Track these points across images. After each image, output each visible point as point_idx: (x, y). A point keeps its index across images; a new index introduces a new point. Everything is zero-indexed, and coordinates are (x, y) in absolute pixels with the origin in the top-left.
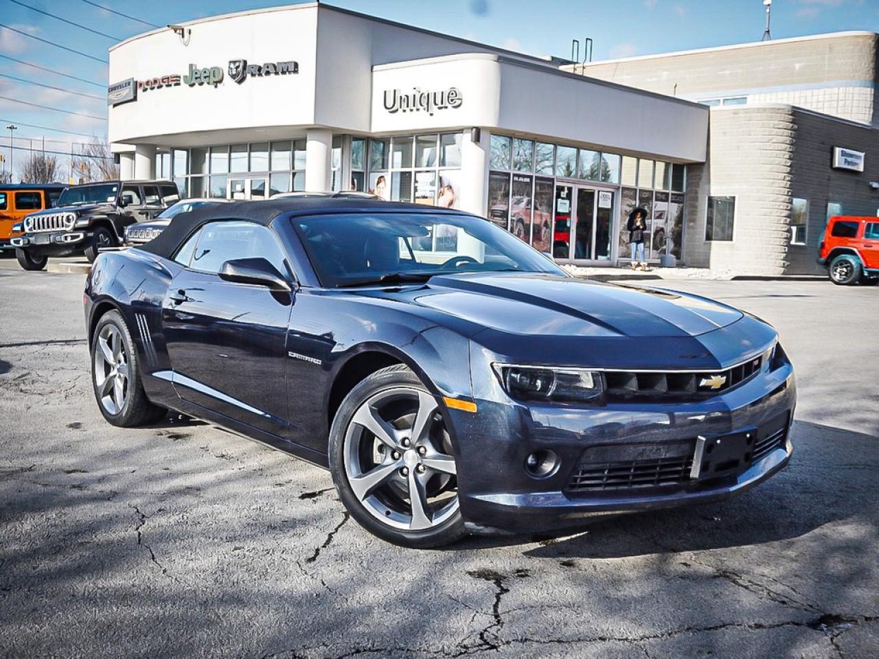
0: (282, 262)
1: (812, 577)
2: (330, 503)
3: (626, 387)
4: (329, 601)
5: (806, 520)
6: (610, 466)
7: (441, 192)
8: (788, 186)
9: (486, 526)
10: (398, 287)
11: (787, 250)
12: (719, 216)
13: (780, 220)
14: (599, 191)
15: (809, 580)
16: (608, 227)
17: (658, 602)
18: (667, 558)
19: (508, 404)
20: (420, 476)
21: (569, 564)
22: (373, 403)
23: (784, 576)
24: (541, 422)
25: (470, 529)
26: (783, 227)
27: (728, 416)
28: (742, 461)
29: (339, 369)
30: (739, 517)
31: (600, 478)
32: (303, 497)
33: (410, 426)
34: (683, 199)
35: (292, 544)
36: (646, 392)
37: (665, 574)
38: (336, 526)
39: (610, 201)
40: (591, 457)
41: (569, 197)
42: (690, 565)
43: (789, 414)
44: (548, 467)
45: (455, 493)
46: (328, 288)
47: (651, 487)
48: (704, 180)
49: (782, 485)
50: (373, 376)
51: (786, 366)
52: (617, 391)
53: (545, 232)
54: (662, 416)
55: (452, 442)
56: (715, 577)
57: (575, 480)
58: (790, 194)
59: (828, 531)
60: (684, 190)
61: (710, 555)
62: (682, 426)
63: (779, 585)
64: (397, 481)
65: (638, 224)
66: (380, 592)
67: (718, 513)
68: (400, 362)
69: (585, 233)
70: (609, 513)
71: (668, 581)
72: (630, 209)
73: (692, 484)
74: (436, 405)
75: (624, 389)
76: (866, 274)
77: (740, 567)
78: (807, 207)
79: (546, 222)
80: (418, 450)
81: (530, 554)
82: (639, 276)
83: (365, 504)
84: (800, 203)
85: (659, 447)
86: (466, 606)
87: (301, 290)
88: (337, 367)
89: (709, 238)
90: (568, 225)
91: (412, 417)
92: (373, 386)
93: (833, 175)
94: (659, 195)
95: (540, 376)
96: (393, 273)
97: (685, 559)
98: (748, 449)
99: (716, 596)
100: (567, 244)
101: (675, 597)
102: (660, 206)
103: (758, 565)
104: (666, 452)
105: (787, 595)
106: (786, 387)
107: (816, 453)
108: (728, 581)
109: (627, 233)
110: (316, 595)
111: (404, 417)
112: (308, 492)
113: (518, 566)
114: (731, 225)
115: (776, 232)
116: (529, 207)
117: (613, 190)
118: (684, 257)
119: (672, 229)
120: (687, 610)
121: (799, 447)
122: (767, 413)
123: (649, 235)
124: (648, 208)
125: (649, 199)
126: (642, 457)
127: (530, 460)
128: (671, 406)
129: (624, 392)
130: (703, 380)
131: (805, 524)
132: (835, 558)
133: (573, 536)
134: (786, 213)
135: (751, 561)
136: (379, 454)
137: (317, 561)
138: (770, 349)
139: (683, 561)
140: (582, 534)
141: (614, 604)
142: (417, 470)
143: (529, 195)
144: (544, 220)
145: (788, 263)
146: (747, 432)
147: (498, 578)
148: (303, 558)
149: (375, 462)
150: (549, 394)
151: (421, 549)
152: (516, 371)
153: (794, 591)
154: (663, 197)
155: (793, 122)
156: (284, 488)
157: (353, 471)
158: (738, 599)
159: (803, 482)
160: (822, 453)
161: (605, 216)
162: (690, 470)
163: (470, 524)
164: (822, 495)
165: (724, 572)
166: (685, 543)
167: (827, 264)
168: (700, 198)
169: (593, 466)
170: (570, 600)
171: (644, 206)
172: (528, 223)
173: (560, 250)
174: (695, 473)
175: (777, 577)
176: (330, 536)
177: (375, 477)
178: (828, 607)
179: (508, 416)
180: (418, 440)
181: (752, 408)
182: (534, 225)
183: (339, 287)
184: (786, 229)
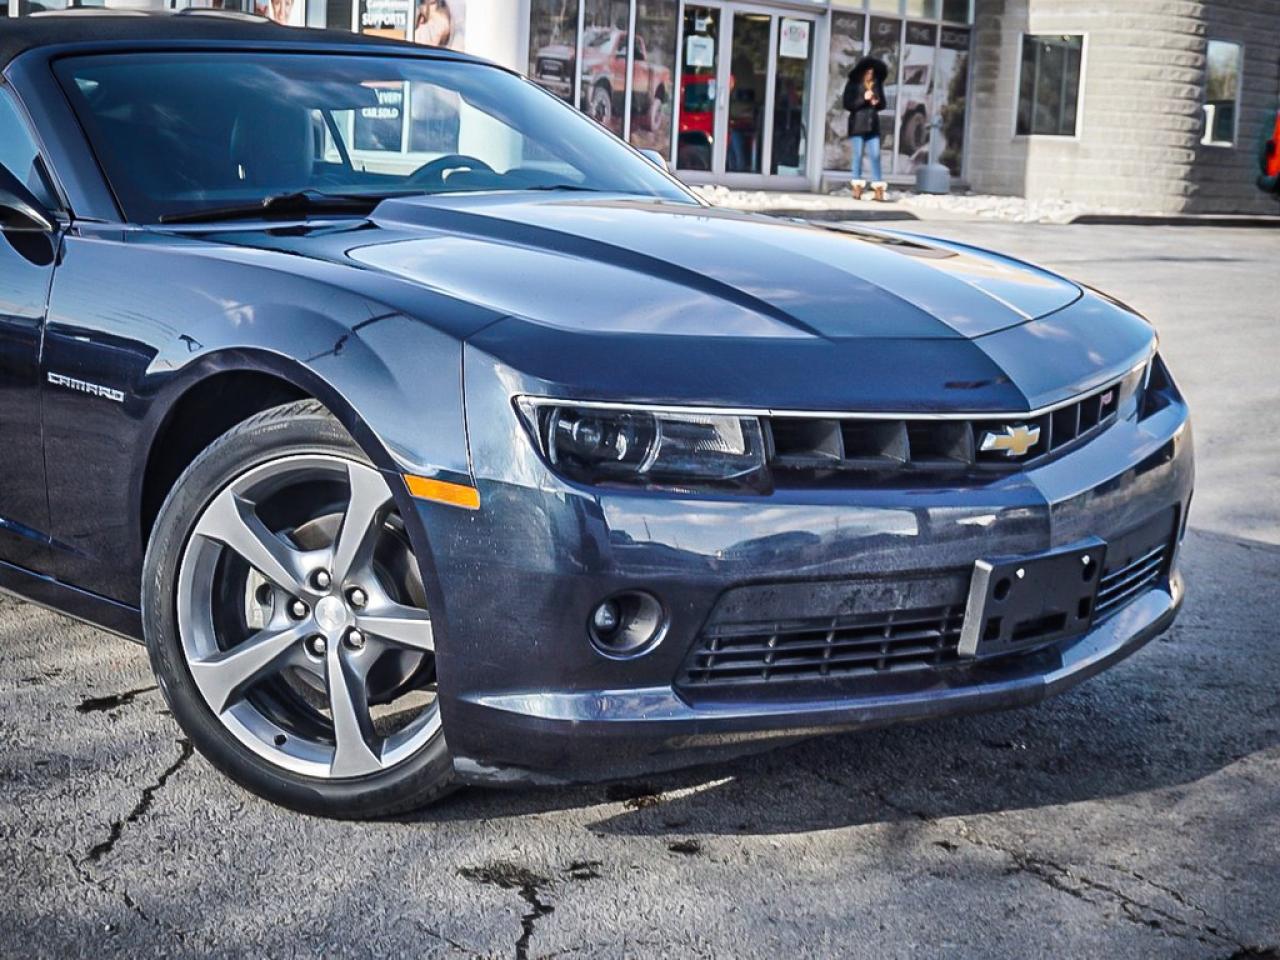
0: (31, 163)
1: (1218, 868)
2: (150, 717)
3: (815, 452)
4: (140, 940)
5: (1211, 746)
6: (780, 628)
7: (421, 15)
8: (1197, 14)
9: (502, 766)
10: (304, 224)
11: (1192, 158)
12: (1046, 81)
13: (1180, 90)
14: (781, 20)
15: (1211, 876)
16: (800, 101)
17: (882, 928)
18: (906, 832)
19: (552, 490)
20: (354, 657)
21: (690, 849)
22: (244, 489)
23: (1157, 867)
24: (628, 532)
25: (465, 772)
26: (1184, 107)
27: (1041, 519)
28: (1073, 618)
29: (165, 413)
30: (1066, 740)
31: (760, 656)
32: (87, 706)
33: (329, 542)
34: (968, 40)
35: (59, 813)
36: (864, 464)
37: (899, 868)
38: (162, 771)
39: (805, 42)
40: (737, 610)
41: (713, 31)
42: (955, 847)
43: (1177, 513)
44: (643, 632)
45: (433, 695)
46: (140, 224)
47: (872, 676)
49: (1161, 672)
50: (245, 428)
51: (1173, 405)
52: (795, 461)
53: (659, 111)
54: (896, 517)
55: (423, 579)
56: (1009, 872)
57: (702, 660)
58: (1202, 31)
59: (1256, 768)
60: (971, 20)
61: (1001, 824)
62: (942, 538)
63: (1146, 886)
64: (303, 669)
65: (868, 95)
66: (260, 919)
67: (1021, 732)
68: (309, 396)
69: (748, 115)
70: (780, 733)
71: (905, 881)
72: (849, 62)
73: (961, 669)
74: (388, 494)
75: (816, 456)
77: (1064, 849)
78: (1239, 63)
79: (661, 88)
80: (348, 596)
81: (603, 828)
82: (868, 212)
83: (228, 719)
84: (1223, 54)
85: (889, 585)
86: (455, 945)
87: (76, 229)
88: (160, 408)
89: (1023, 128)
90: (711, 95)
91: (334, 521)
92: (243, 451)
94: (914, 30)
95: (625, 428)
96: (293, 191)
97: (945, 832)
98: (1087, 589)
99: (1009, 912)
100: (710, 139)
101: (921, 916)
102: (917, 55)
103: (1103, 844)
104: (905, 597)
105: (1163, 908)
106: (1171, 455)
107: (1238, 602)
108: (1038, 881)
109: (840, 117)
110: (112, 928)
111: (316, 521)
112: (98, 695)
113: (575, 855)
114: (1073, 101)
115: (1171, 117)
116: (623, 52)
117: (810, 17)
118: (969, 172)
119: (943, 106)
120: (944, 945)
121: (1201, 588)
122: (1130, 510)
123: (892, 120)
124: (890, 58)
125: (891, 40)
126: (851, 608)
127: (602, 617)
128: (921, 496)
129: (813, 463)
130: (989, 435)
131: (1210, 756)
132: (1270, 829)
133: (700, 788)
134: (1191, 74)
135: (1089, 837)
136: (257, 605)
137: (114, 852)
138: (1139, 367)
139: (941, 839)
140: (720, 782)
141: (785, 934)
142: (346, 643)
143: (623, 24)
144: (656, 83)
145: (1196, 187)
146: (1083, 553)
147: (529, 883)
148: (81, 849)
149: (250, 624)
150: (645, 468)
151: (357, 820)
152: (569, 414)
153: (1179, 898)
154: (922, 34)
156: (42, 688)
157: (198, 645)
158: (1058, 917)
159: (1207, 663)
160: (1250, 601)
161: (794, 76)
162: (957, 637)
163: (464, 763)
164: (1248, 692)
165: (1028, 861)
166: (946, 798)
168: (1005, 39)
169: (743, 631)
170: (689, 928)
171: (881, 54)
172: (622, 88)
173: (693, 154)
174: (969, 643)
175: (1143, 870)
176: (147, 795)
177: (251, 659)
178: (1250, 933)
179: (552, 518)
180: (347, 574)
181: (1097, 501)
182: (634, 94)
183: (166, 223)
184: (1191, 111)
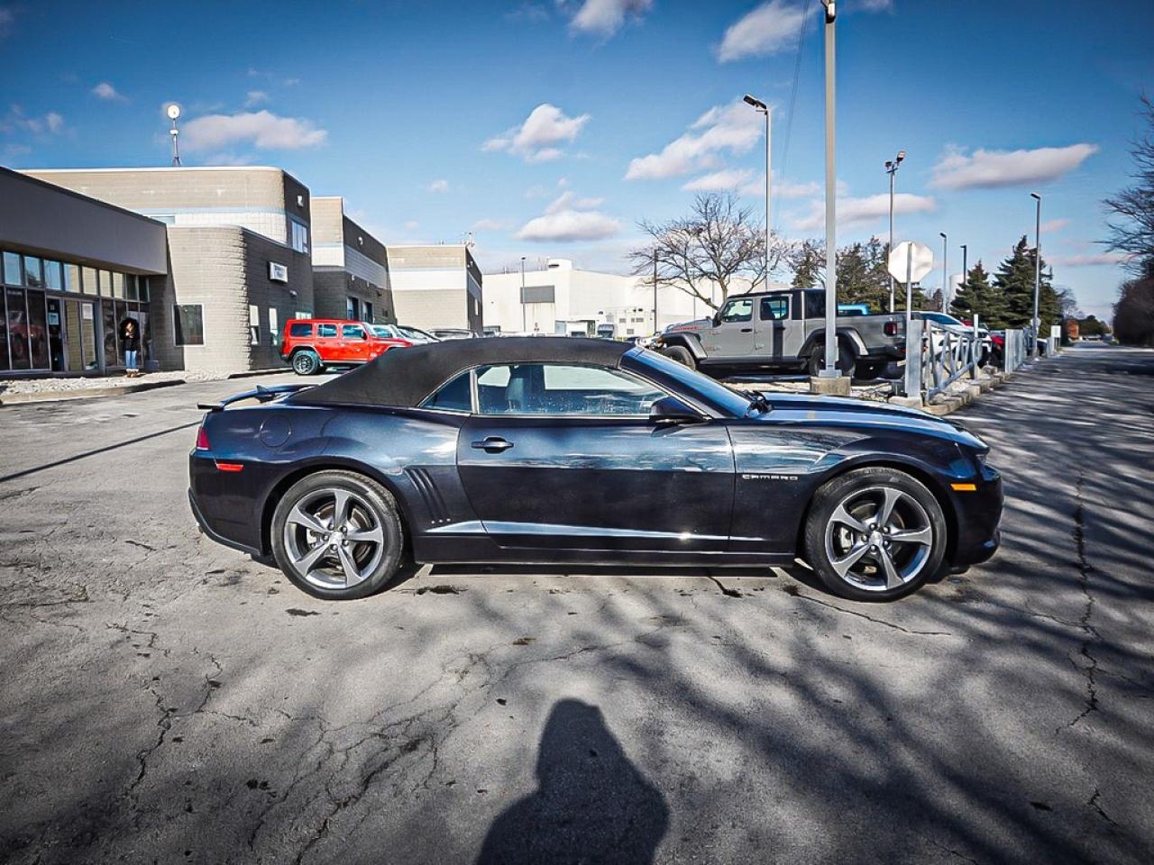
8: (245, 295)
11: (250, 350)
14: (82, 303)
20: (888, 549)
26: (244, 331)
34: (150, 308)
39: (92, 312)
41: (57, 310)
48: (168, 290)
58: (247, 302)
60: (149, 300)
65: (128, 333)
74: (899, 495)
76: (321, 365)
78: (257, 313)
79: (42, 335)
80: (882, 530)
83: (848, 580)
84: (253, 310)
89: (180, 342)
93: (271, 286)
94: (130, 305)
115: (241, 335)
116: (25, 321)
117: (93, 302)
125: (123, 309)
142: (884, 546)
143: (23, 309)
144: (39, 333)
145: (253, 361)
149: (843, 546)
154: (133, 307)
155: (244, 241)
167: (290, 359)
168: (166, 307)
172: (26, 337)
182: (32, 339)
184: (247, 332)
